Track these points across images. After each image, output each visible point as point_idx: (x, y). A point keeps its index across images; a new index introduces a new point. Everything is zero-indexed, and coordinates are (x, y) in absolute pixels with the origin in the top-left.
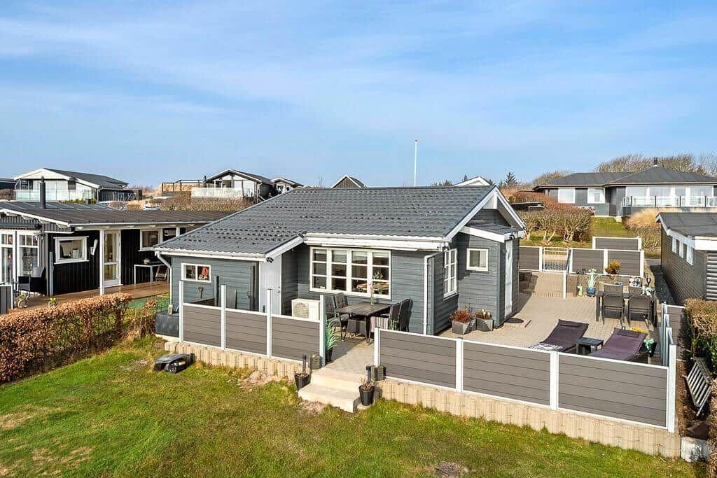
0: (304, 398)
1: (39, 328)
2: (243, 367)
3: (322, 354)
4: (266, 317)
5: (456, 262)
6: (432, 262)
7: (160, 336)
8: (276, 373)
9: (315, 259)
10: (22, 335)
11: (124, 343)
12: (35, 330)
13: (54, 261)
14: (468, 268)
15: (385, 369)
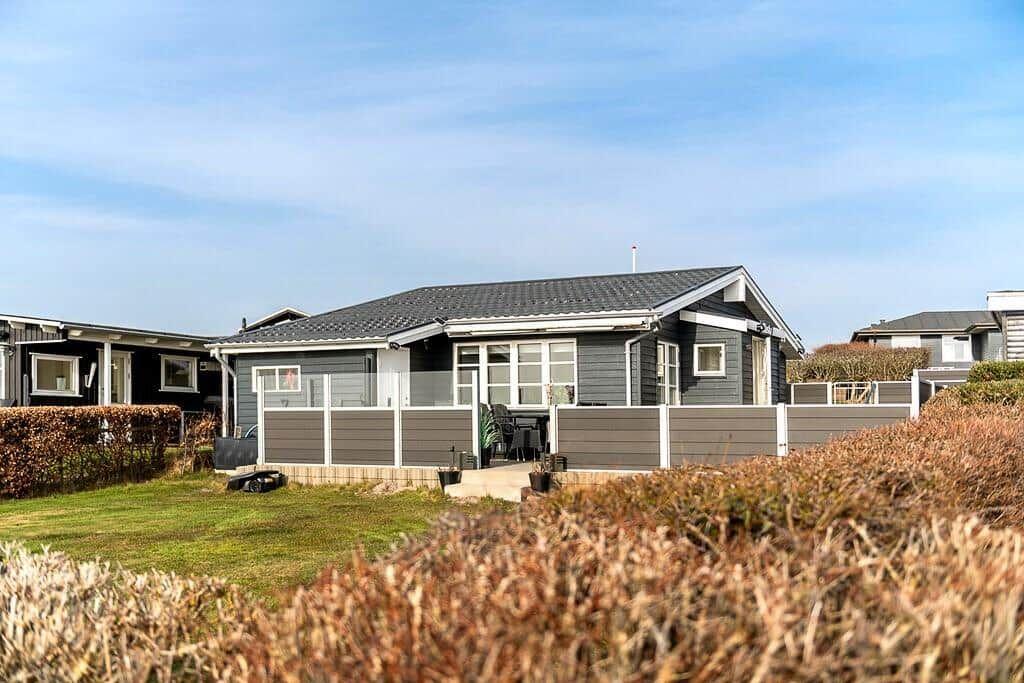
0: (453, 495)
1: (57, 427)
2: (360, 481)
3: (476, 452)
4: (393, 411)
5: (677, 365)
6: (638, 349)
7: (222, 472)
8: (409, 483)
9: (460, 362)
10: (36, 434)
11: (171, 474)
12: (52, 430)
13: (30, 390)
14: (696, 372)
15: (565, 459)
